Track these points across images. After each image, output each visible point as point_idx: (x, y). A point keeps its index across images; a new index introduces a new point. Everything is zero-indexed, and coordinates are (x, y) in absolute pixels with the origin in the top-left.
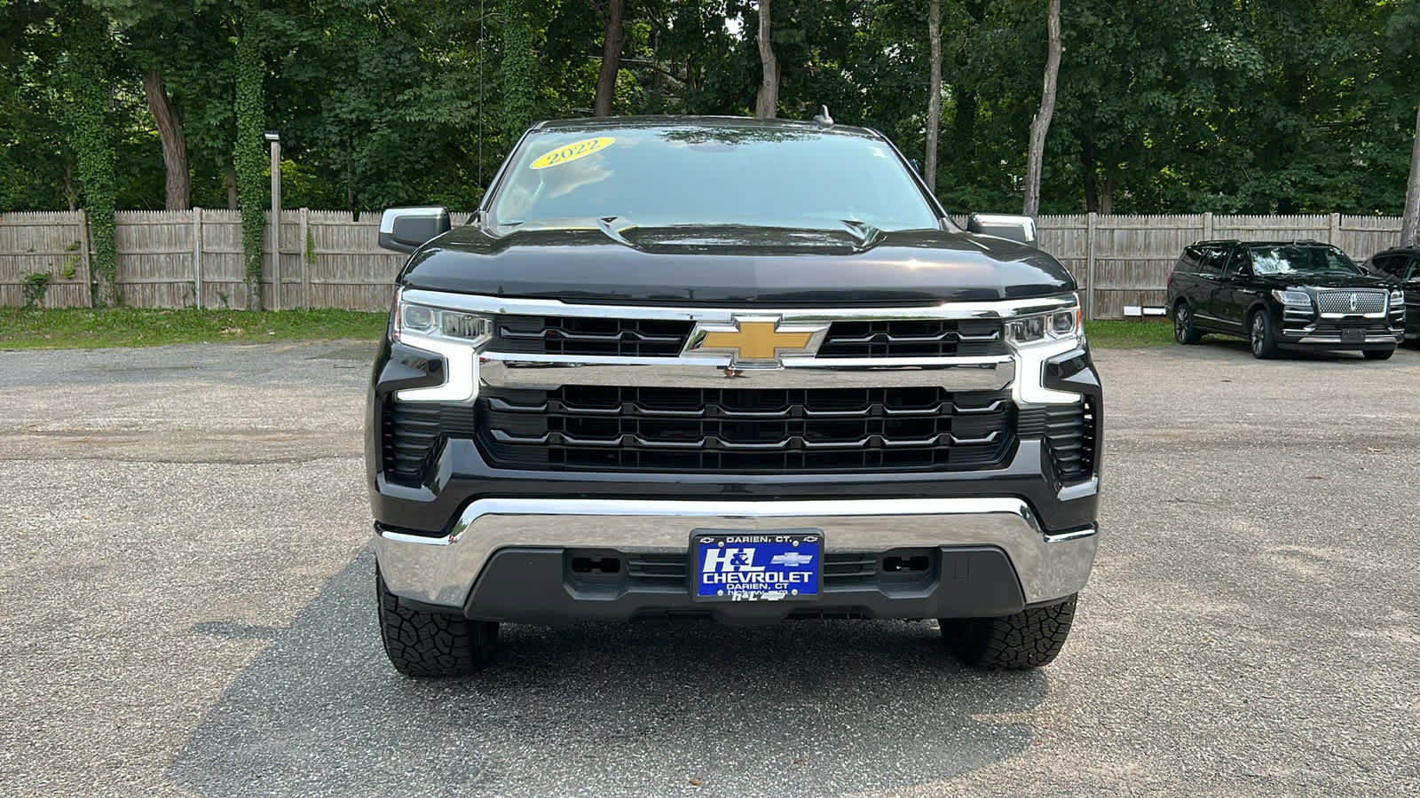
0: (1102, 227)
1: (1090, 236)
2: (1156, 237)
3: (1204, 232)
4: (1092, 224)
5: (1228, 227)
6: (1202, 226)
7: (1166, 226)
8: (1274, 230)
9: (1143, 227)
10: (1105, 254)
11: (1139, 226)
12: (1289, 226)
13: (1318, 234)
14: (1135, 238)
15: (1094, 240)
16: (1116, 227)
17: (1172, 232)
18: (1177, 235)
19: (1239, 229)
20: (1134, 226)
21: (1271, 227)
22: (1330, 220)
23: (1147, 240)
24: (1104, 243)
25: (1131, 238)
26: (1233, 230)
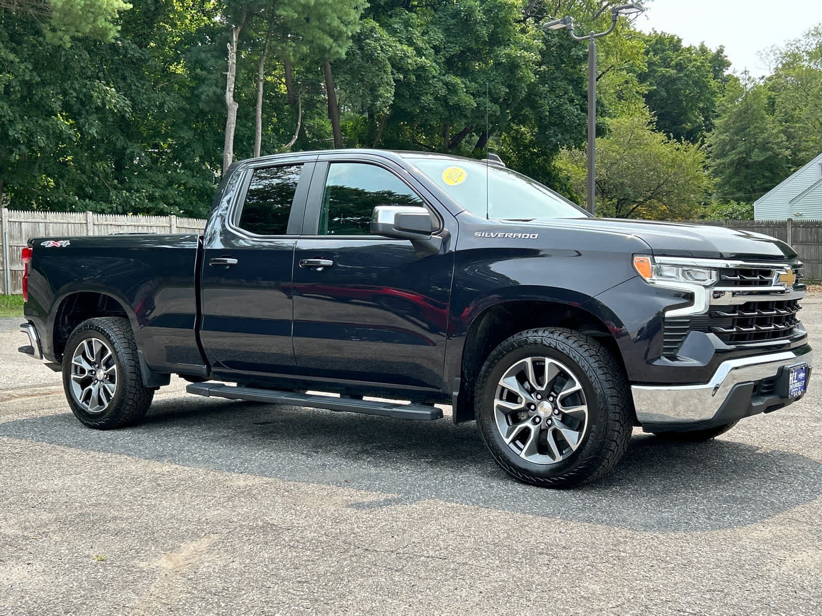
0: (12, 220)
1: (4, 227)
2: (53, 230)
3: (87, 226)
4: (5, 217)
5: (104, 223)
6: (85, 222)
7: (60, 221)
8: (135, 226)
9: (43, 221)
10: (16, 242)
11: (41, 220)
12: (145, 224)
13: (163, 230)
14: (38, 230)
15: (7, 231)
16: (23, 220)
17: (65, 225)
18: (68, 227)
19: (111, 225)
20: (38, 220)
21: (133, 224)
22: (170, 220)
23: (47, 231)
24: (16, 233)
25: (35, 229)
26: (107, 225)
